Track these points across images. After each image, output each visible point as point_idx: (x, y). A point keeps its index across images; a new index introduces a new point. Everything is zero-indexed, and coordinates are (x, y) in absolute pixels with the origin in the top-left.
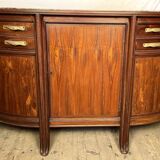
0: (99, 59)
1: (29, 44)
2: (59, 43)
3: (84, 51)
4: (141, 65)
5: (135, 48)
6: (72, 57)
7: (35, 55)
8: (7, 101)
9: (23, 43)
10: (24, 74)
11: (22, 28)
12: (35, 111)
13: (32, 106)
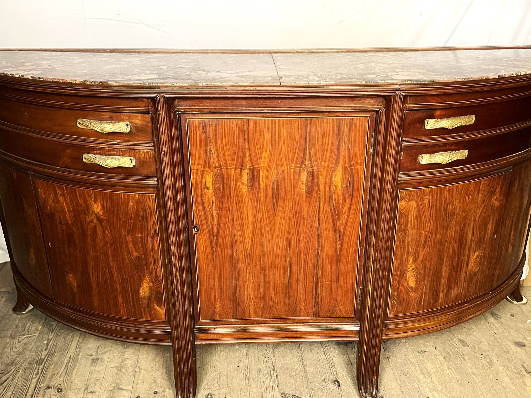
0: (309, 192)
2: (214, 158)
4: (413, 203)
5: (399, 167)
6: (245, 189)
7: (156, 188)
8: (94, 286)
10: (132, 231)
12: (161, 312)
13: (153, 299)
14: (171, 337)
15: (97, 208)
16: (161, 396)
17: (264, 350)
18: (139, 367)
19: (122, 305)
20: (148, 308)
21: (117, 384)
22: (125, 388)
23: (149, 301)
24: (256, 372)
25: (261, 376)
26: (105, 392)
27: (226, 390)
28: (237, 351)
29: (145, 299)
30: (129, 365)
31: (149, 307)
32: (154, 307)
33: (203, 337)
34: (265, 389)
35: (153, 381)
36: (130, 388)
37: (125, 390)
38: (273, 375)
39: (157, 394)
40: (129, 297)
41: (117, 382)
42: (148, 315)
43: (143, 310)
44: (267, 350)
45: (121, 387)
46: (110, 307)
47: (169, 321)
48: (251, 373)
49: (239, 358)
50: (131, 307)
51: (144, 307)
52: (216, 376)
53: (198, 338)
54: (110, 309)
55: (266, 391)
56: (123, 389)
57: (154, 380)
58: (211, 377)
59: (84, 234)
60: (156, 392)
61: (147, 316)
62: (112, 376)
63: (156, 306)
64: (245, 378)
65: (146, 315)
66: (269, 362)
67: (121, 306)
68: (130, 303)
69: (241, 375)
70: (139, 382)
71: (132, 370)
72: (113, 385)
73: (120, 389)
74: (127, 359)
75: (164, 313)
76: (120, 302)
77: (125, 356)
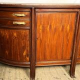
0: (62, 30)
1: (27, 23)
2: (42, 23)
3: (55, 27)
6: (48, 30)
7: (29, 29)
8: (12, 53)
9: (23, 23)
10: (23, 40)
11: (23, 15)
12: (28, 59)
13: (26, 56)
14: (30, 65)
15: (15, 35)
22: (18, 78)
29: (24, 56)
47: (30, 61)
53: (36, 65)
59: (11, 41)
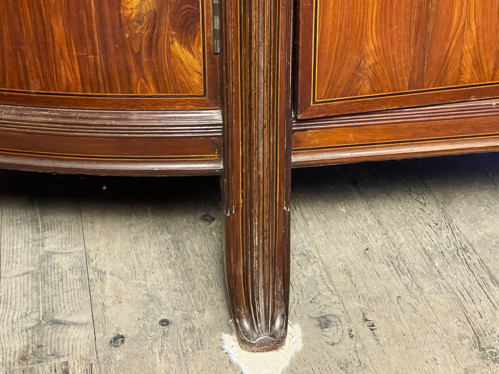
13: (166, 20)
16: (183, 329)
17: (417, 210)
18: (95, 269)
19: (65, 48)
20: (149, 53)
21: (45, 313)
22: (69, 319)
23: (154, 28)
24: (418, 257)
25: (437, 264)
26: (16, 335)
27: (360, 302)
28: (347, 218)
29: (140, 22)
30: (65, 267)
31: (153, 50)
32: (169, 50)
33: (316, 141)
34: (465, 293)
35: (146, 298)
36: (85, 317)
37: (75, 324)
38: (469, 261)
39: (171, 326)
40: (89, 19)
41: (44, 308)
42: (150, 78)
43: (132, 62)
44: (425, 209)
45: (56, 317)
46: (24, 61)
48: (407, 261)
49: (360, 231)
50: (94, 52)
51: (136, 51)
52: (317, 273)
53: (298, 142)
54: (25, 67)
55: (468, 298)
56: (65, 324)
57: (148, 295)
58: (304, 276)
60: (165, 323)
61: (147, 82)
62: (24, 296)
63: (177, 47)
64: (394, 272)
65: (144, 78)
66: (444, 235)
67: (61, 53)
68: (92, 39)
69: (384, 269)
70: (108, 302)
71: (77, 277)
72: (35, 316)
73: (57, 322)
74: (54, 253)
75: (200, 69)
76: (57, 39)
77: (47, 248)
